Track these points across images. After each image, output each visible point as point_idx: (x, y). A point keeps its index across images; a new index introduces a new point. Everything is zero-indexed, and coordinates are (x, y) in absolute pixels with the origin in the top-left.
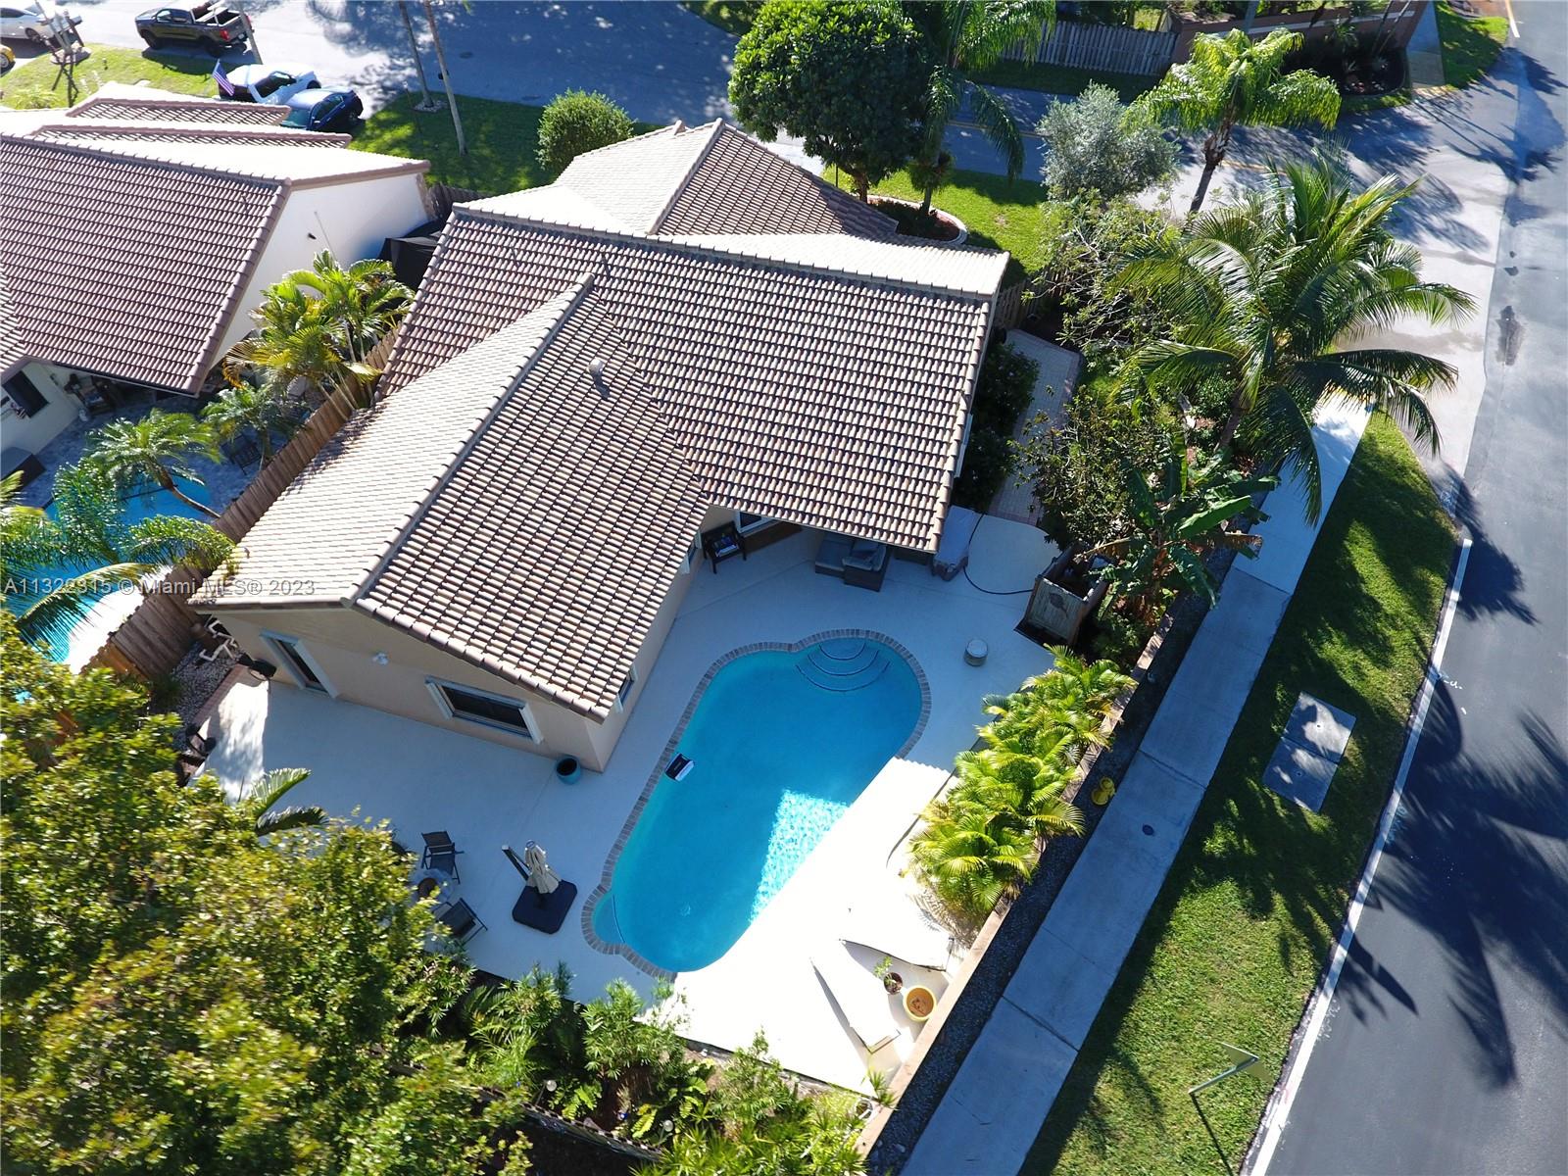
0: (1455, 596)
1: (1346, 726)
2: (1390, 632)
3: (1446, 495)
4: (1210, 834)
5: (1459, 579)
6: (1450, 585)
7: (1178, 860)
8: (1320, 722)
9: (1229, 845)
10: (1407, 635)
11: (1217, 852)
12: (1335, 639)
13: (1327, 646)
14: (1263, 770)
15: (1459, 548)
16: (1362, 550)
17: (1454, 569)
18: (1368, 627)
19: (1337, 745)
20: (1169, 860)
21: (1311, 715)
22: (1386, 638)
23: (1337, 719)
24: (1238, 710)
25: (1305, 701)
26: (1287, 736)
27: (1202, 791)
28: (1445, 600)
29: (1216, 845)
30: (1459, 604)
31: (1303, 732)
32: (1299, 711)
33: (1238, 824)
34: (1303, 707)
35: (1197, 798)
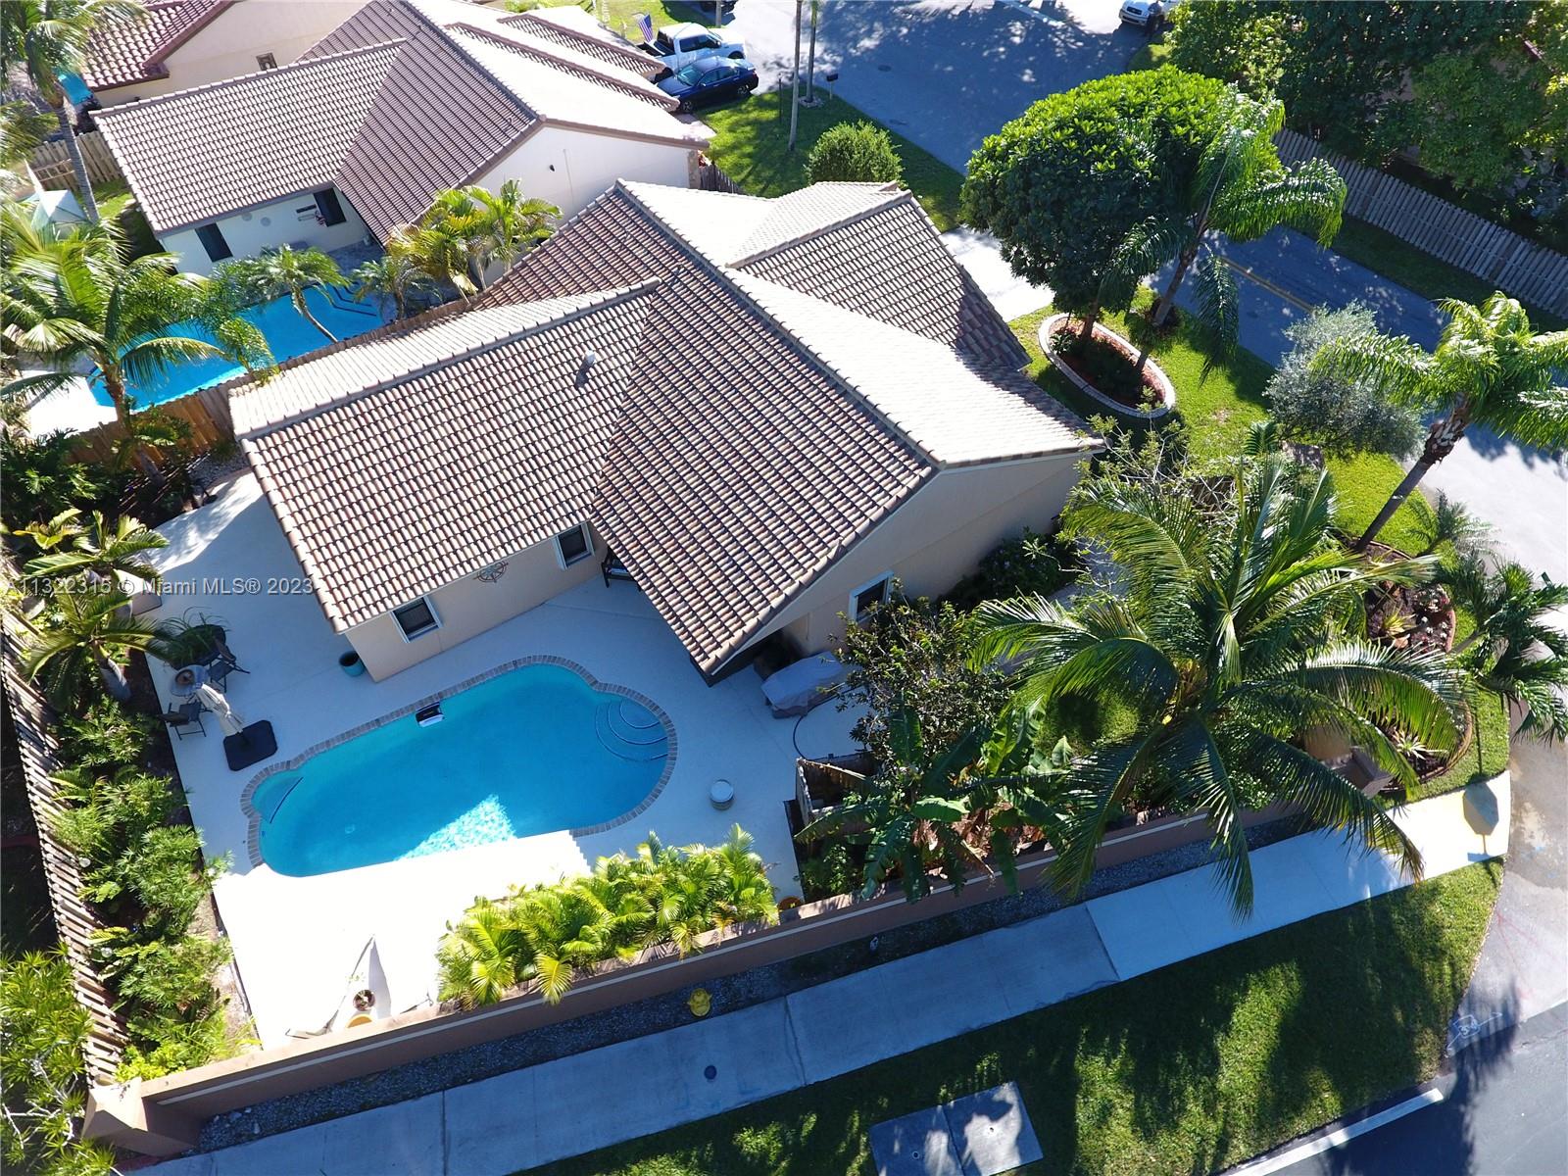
0: (1339, 1137)
1: (1022, 1155)
2: (1194, 1108)
3: (1469, 1025)
4: (759, 1126)
5: (1366, 1125)
6: (1346, 1120)
7: (704, 1122)
8: (998, 1126)
9: (764, 1154)
10: (1213, 1127)
11: (746, 1149)
12: (1117, 1062)
13: (1100, 1061)
14: (884, 1119)
15: (1414, 1092)
16: (1266, 999)
17: (1375, 1109)
18: (1173, 1082)
19: (991, 1163)
20: (697, 1113)
21: (997, 1111)
22: (1182, 1110)
23: (1020, 1141)
24: (923, 1042)
25: (1007, 1093)
26: (946, 1110)
27: (798, 1084)
28: (1319, 1130)
29: (751, 1141)
30: (1333, 1151)
31: (969, 1120)
32: (989, 1097)
33: (797, 1143)
34: (997, 1097)
35: (788, 1086)
